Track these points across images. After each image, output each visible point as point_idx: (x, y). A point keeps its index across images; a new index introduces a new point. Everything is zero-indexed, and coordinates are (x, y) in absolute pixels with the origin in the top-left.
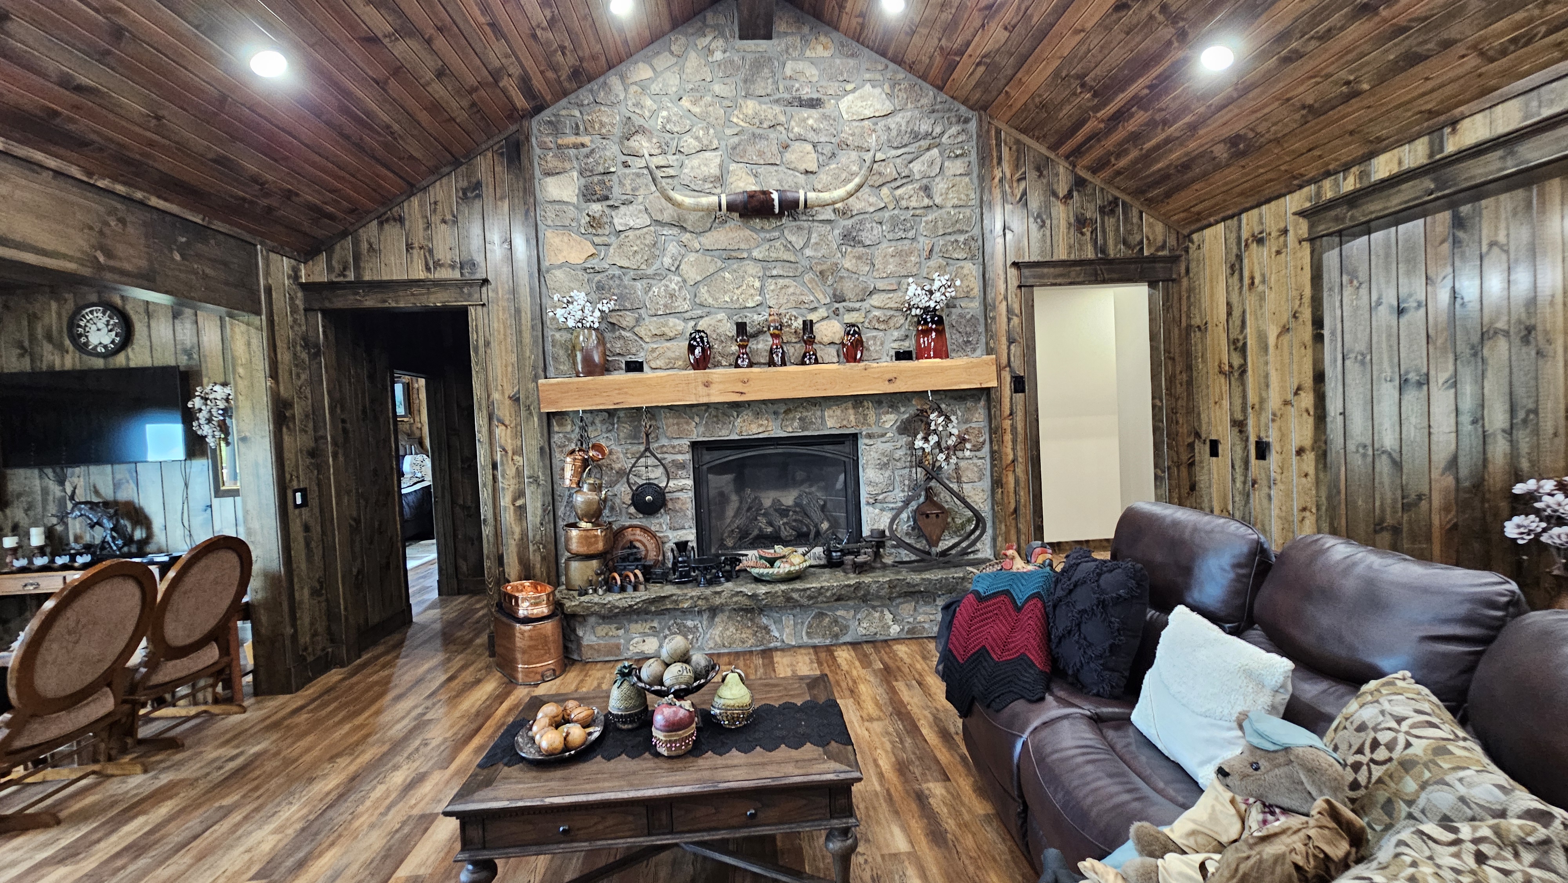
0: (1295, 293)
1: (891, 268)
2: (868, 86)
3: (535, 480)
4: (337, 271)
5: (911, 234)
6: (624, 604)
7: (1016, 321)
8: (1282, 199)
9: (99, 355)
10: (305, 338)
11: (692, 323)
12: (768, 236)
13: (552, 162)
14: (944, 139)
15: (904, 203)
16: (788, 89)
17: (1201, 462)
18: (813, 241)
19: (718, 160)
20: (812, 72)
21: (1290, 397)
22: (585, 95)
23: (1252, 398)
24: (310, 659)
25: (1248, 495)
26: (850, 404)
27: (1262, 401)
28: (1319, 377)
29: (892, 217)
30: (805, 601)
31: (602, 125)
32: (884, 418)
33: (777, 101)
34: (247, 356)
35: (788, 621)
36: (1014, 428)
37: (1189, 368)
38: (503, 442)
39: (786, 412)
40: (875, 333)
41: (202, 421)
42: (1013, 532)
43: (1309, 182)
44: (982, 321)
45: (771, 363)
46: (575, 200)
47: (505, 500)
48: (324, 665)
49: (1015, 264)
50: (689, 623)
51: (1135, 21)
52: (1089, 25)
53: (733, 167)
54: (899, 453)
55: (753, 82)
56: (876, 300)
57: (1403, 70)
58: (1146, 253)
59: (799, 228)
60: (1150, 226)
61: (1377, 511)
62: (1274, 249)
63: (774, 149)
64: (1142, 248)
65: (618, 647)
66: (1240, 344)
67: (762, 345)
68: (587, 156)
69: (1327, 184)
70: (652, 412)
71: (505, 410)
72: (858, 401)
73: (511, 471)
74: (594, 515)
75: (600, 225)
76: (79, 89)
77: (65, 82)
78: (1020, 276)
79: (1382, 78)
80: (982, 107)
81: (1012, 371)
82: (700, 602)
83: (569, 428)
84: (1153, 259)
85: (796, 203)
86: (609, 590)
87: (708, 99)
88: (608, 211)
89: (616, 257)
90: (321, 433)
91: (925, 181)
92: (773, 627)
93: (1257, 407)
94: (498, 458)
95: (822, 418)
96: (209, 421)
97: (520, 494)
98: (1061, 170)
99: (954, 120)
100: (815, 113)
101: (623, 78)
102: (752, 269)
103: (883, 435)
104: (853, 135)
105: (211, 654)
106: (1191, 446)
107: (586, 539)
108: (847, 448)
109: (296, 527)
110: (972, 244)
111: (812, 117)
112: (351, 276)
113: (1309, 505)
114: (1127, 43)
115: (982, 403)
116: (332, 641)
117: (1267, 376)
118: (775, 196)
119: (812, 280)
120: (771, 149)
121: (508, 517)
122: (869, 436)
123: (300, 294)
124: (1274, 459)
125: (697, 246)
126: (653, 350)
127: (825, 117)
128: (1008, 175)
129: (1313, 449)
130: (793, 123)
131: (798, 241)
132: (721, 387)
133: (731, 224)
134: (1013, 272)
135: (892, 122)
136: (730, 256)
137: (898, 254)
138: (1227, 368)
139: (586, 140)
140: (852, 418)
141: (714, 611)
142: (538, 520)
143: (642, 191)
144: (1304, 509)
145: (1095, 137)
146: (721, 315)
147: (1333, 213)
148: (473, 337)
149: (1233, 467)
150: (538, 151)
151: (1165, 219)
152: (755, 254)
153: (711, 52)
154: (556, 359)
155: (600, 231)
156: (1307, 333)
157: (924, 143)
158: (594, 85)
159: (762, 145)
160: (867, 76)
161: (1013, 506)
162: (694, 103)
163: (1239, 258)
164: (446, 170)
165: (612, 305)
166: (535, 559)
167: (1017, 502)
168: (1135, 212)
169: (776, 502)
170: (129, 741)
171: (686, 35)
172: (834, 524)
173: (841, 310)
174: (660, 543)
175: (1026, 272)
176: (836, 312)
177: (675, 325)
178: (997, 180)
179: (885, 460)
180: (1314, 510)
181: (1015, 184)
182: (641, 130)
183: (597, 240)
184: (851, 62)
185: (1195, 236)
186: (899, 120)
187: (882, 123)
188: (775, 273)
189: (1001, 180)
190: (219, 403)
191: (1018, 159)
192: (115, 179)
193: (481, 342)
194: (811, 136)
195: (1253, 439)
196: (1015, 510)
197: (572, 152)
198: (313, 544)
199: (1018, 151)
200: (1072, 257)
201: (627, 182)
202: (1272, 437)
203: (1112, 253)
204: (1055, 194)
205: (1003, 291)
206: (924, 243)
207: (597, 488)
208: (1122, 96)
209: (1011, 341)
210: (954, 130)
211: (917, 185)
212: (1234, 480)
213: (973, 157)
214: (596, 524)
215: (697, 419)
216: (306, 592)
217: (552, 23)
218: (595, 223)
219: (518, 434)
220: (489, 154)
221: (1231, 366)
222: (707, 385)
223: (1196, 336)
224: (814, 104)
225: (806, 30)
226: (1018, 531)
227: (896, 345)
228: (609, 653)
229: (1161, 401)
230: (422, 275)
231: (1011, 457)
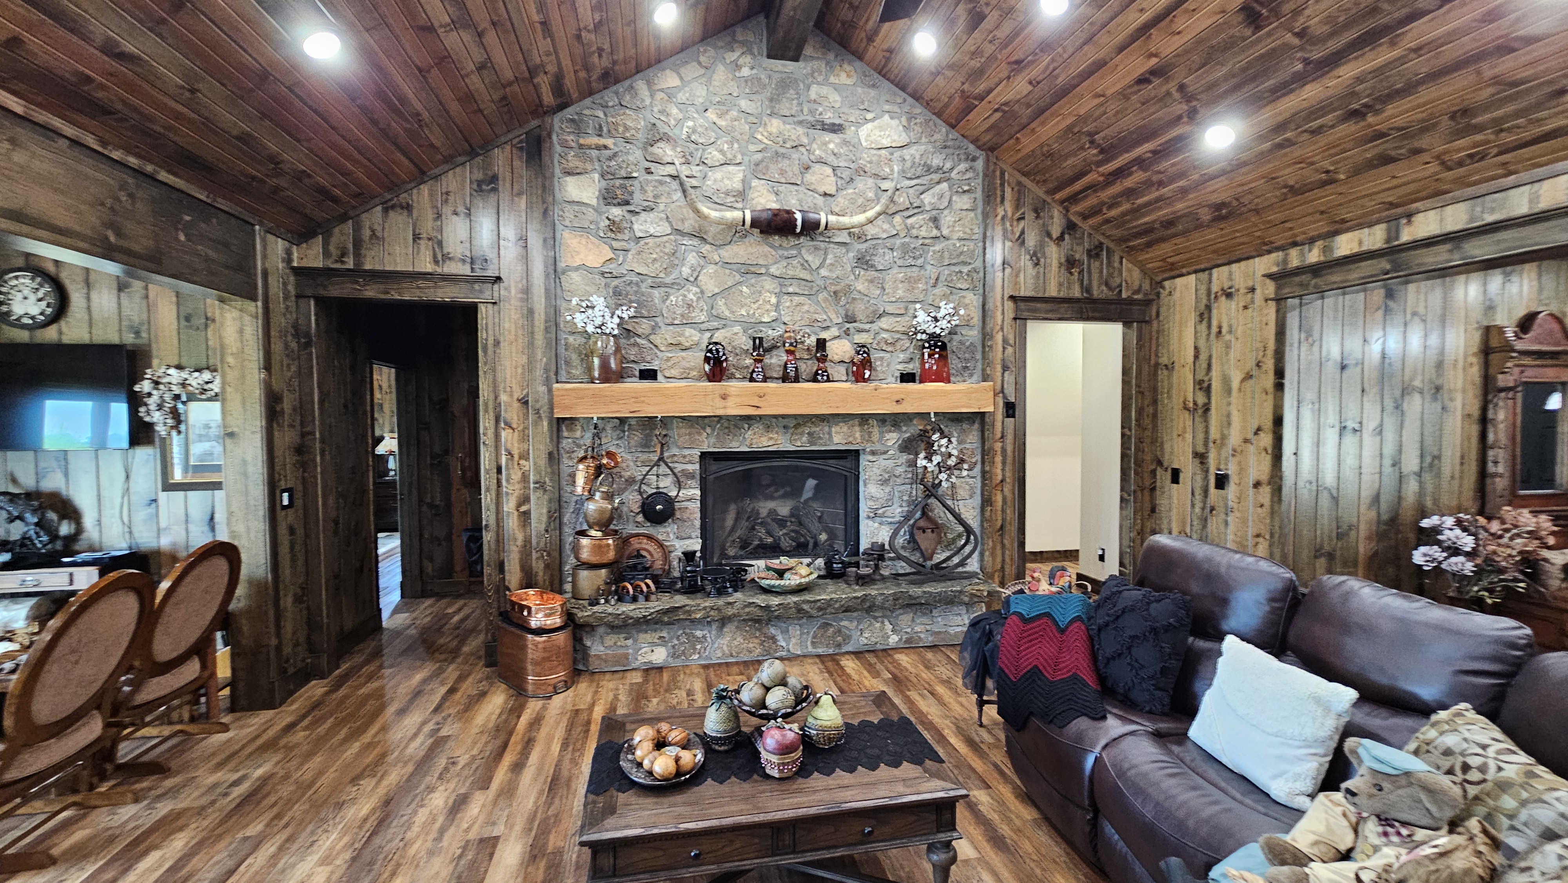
0: (1260, 345)
1: (900, 293)
2: (886, 117)
3: (541, 485)
4: (334, 257)
5: (919, 262)
6: (638, 614)
7: (1010, 350)
8: (1251, 261)
9: (24, 327)
10: (296, 326)
11: (708, 335)
12: (786, 253)
13: (573, 162)
14: (953, 174)
15: (914, 232)
16: (812, 112)
17: (1163, 487)
18: (828, 261)
19: (741, 175)
20: (835, 98)
21: (1250, 435)
22: (609, 97)
23: (1214, 433)
24: (291, 670)
25: (1206, 520)
26: (856, 422)
27: (1224, 437)
28: (1278, 421)
29: (903, 244)
30: (814, 612)
31: (627, 128)
32: (888, 436)
33: (801, 123)
34: (239, 344)
35: (795, 630)
36: (1004, 450)
37: (1155, 402)
38: (509, 446)
39: (796, 426)
40: (882, 354)
41: (153, 407)
42: (999, 547)
43: (1278, 249)
44: (980, 348)
45: (785, 378)
46: (594, 202)
47: (509, 506)
48: (304, 677)
49: (1012, 298)
50: (699, 633)
51: (1152, 95)
52: (1109, 92)
53: (755, 183)
54: (900, 470)
55: (778, 101)
56: (884, 323)
57: (1376, 167)
58: (1124, 295)
59: (817, 248)
60: (1129, 271)
61: (1318, 539)
62: (1242, 304)
63: (796, 169)
64: (1121, 291)
65: (626, 657)
66: (1205, 385)
67: (776, 359)
68: (610, 159)
69: (1294, 253)
70: (666, 421)
71: (512, 413)
72: (864, 419)
73: (516, 476)
74: (605, 524)
75: (620, 230)
76: (122, 56)
77: (111, 50)
78: (1017, 309)
79: (1357, 171)
80: (991, 149)
81: (1005, 397)
82: (712, 613)
83: (578, 434)
84: (1130, 302)
85: (817, 224)
86: (620, 600)
87: (734, 113)
88: (628, 216)
89: (633, 263)
90: (308, 429)
91: (934, 212)
92: (780, 637)
93: (1218, 442)
94: (503, 461)
95: (830, 434)
96: (160, 407)
97: (525, 500)
98: (1056, 213)
99: (963, 157)
100: (836, 138)
101: (649, 84)
102: (769, 284)
103: (885, 453)
104: (870, 162)
105: (192, 670)
106: (1153, 472)
107: (598, 548)
108: (848, 463)
109: (283, 530)
110: (975, 275)
111: (833, 141)
112: (350, 264)
113: (1263, 532)
114: (1141, 112)
115: (976, 426)
116: (311, 651)
117: (1229, 416)
118: (798, 216)
119: (825, 300)
120: (792, 169)
121: (512, 523)
122: (873, 453)
123: (292, 279)
124: (1232, 490)
125: (717, 258)
126: (668, 359)
127: (846, 143)
128: (1010, 214)
129: (1269, 483)
130: (815, 146)
131: (814, 260)
132: (738, 400)
133: (750, 239)
134: (1009, 305)
135: (907, 153)
136: (748, 271)
137: (908, 280)
138: (1191, 405)
139: (609, 142)
140: (858, 435)
141: (724, 621)
142: (543, 526)
143: (663, 199)
144: (1258, 536)
145: (1092, 187)
146: (737, 329)
147: (1297, 279)
148: (482, 335)
149: (1193, 494)
150: (558, 149)
151: (1141, 266)
152: (773, 270)
153: (738, 67)
154: (568, 363)
155: (619, 236)
156: (1269, 380)
157: (936, 177)
158: (620, 88)
159: (784, 164)
160: (887, 107)
161: (999, 523)
162: (720, 116)
163: (1208, 308)
164: (460, 159)
165: (632, 312)
166: (538, 567)
167: (1004, 520)
168: (1116, 258)
169: (772, 512)
170: (109, 767)
171: (715, 47)
172: (832, 535)
173: (852, 331)
174: (666, 552)
175: (1022, 305)
176: (847, 333)
177: (691, 335)
178: (999, 217)
179: (886, 476)
180: (1267, 537)
181: (1015, 223)
182: (665, 138)
183: (616, 244)
184: (873, 92)
185: (1167, 284)
186: (914, 152)
187: (897, 154)
188: (791, 290)
189: (1003, 218)
190: (174, 388)
191: (1018, 200)
192: (129, 151)
193: (491, 341)
194: (831, 159)
195: (1213, 471)
196: (1002, 528)
197: (594, 153)
198: (297, 548)
199: (1019, 192)
200: (1062, 295)
201: (649, 189)
202: (1232, 469)
203: (1096, 293)
204: (1049, 235)
205: (1000, 322)
206: (931, 271)
207: (609, 497)
208: (1126, 155)
209: (1005, 368)
210: (962, 166)
211: (926, 216)
212: (1193, 506)
213: (979, 194)
214: (606, 534)
215: (709, 430)
216: (290, 600)
217: (598, 26)
218: (614, 227)
219: (524, 438)
220: (508, 148)
221: (1195, 404)
222: (724, 397)
223: (1162, 374)
224: (836, 129)
225: (831, 56)
226: (1003, 546)
227: (900, 367)
228: (617, 663)
229: (1130, 430)
230: (429, 268)
231: (1000, 477)
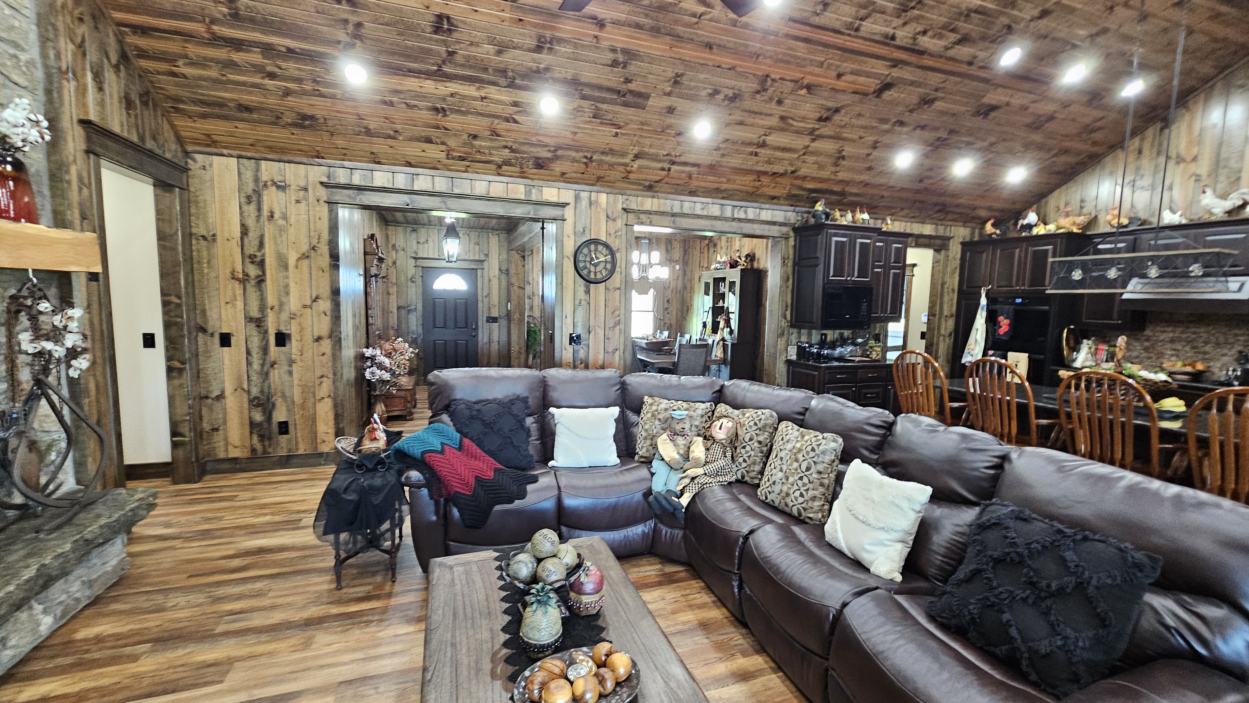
0: (314, 234)
8: (303, 166)
17: (207, 352)
23: (271, 300)
25: (267, 374)
27: (281, 304)
43: (327, 165)
49: (82, 121)
60: (168, 132)
62: (294, 198)
66: (258, 259)
78: (88, 139)
93: (276, 308)
98: (111, 32)
106: (196, 339)
113: (325, 374)
117: (287, 286)
124: (294, 345)
129: (330, 337)
134: (79, 131)
138: (241, 276)
144: (322, 377)
149: (248, 353)
151: (176, 130)
156: (325, 260)
161: (96, 417)
163: (258, 193)
168: (159, 114)
175: (94, 135)
180: (331, 376)
181: (76, 21)
185: (199, 157)
195: (272, 332)
196: (98, 422)
200: (124, 135)
202: (293, 329)
203: (148, 144)
204: (107, 56)
205: (72, 151)
208: (258, 35)
212: (249, 363)
221: (246, 275)
223: (200, 244)
229: (180, 298)
